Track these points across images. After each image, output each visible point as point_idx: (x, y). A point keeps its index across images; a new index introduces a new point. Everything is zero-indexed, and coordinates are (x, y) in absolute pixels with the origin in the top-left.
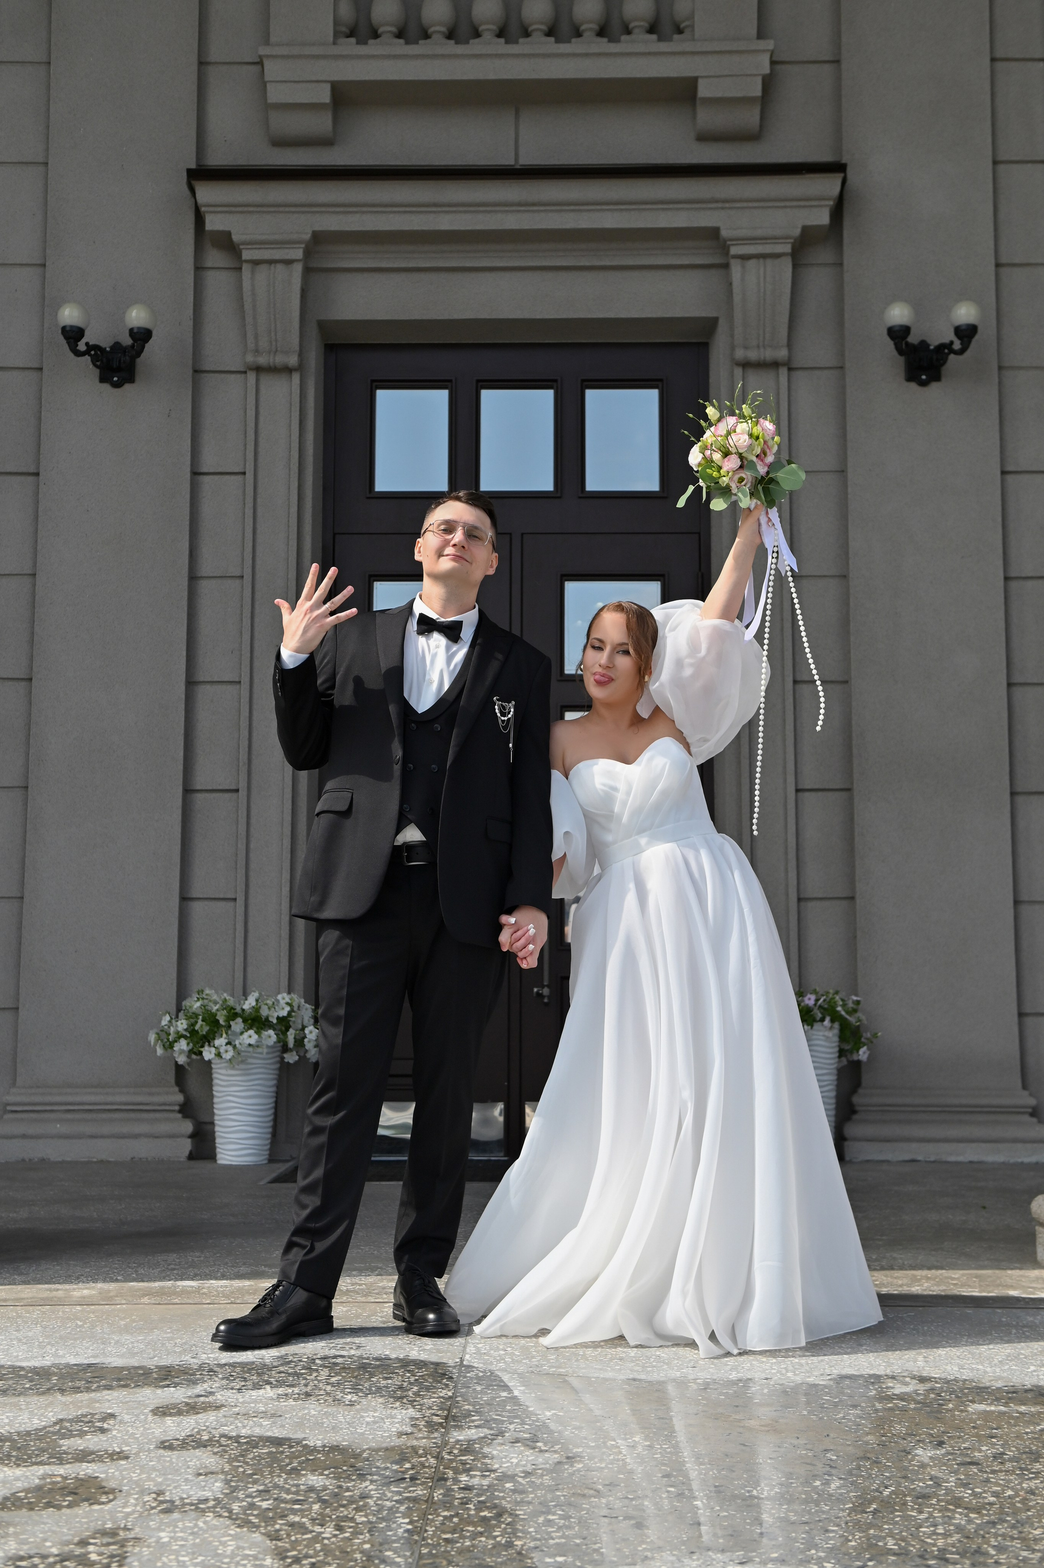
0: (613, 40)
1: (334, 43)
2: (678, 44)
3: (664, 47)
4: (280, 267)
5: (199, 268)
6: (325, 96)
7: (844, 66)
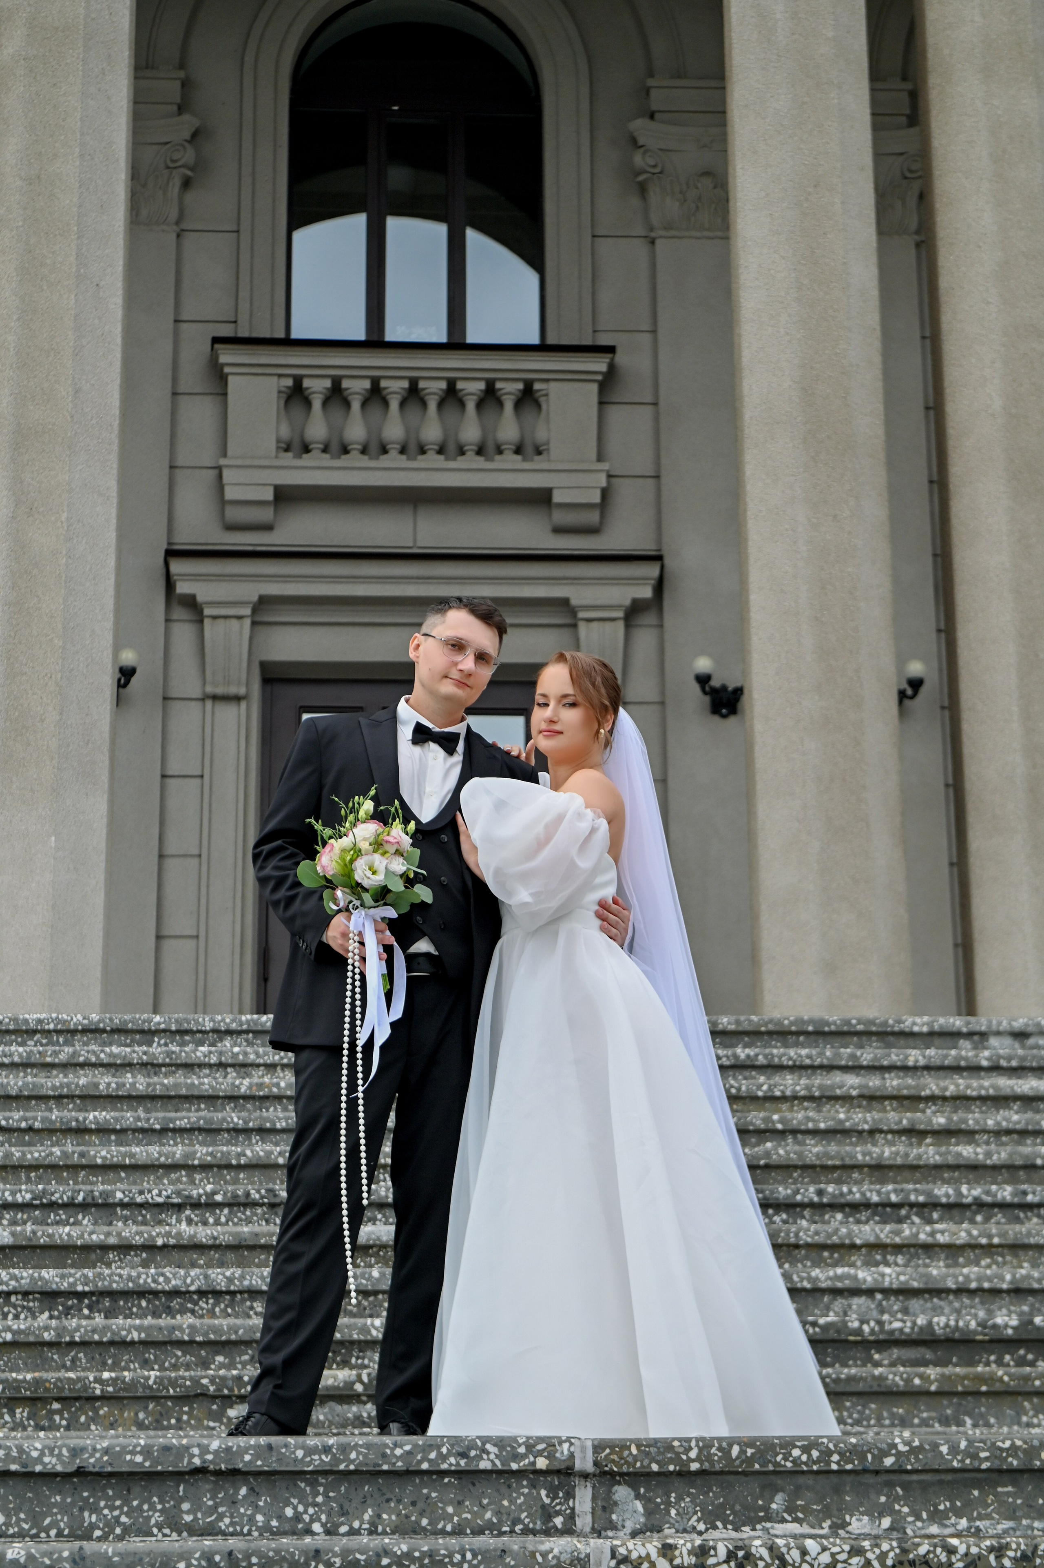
0: (489, 459)
1: (277, 457)
2: (538, 463)
3: (527, 465)
4: (234, 622)
5: (168, 620)
6: (269, 495)
7: (664, 480)
